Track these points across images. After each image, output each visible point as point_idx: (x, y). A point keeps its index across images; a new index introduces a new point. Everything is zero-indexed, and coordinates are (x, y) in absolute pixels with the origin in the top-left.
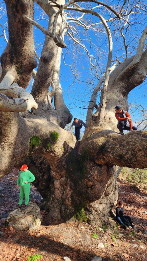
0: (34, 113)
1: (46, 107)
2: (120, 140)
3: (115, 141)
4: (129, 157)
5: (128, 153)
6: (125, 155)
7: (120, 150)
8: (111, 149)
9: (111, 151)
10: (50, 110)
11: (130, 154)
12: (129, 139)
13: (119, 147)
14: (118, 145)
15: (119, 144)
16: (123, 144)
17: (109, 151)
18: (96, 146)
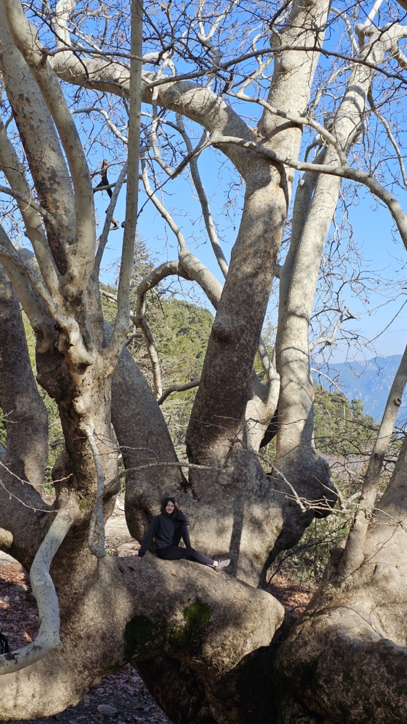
0: (193, 492)
1: (229, 476)
2: (347, 661)
3: (336, 662)
4: (360, 715)
5: (356, 702)
6: (351, 707)
7: (343, 690)
8: (326, 681)
9: (325, 686)
10: (240, 485)
11: (362, 708)
12: (363, 665)
13: (342, 682)
14: (342, 674)
15: (344, 672)
16: (351, 674)
17: (322, 685)
18: (294, 663)
